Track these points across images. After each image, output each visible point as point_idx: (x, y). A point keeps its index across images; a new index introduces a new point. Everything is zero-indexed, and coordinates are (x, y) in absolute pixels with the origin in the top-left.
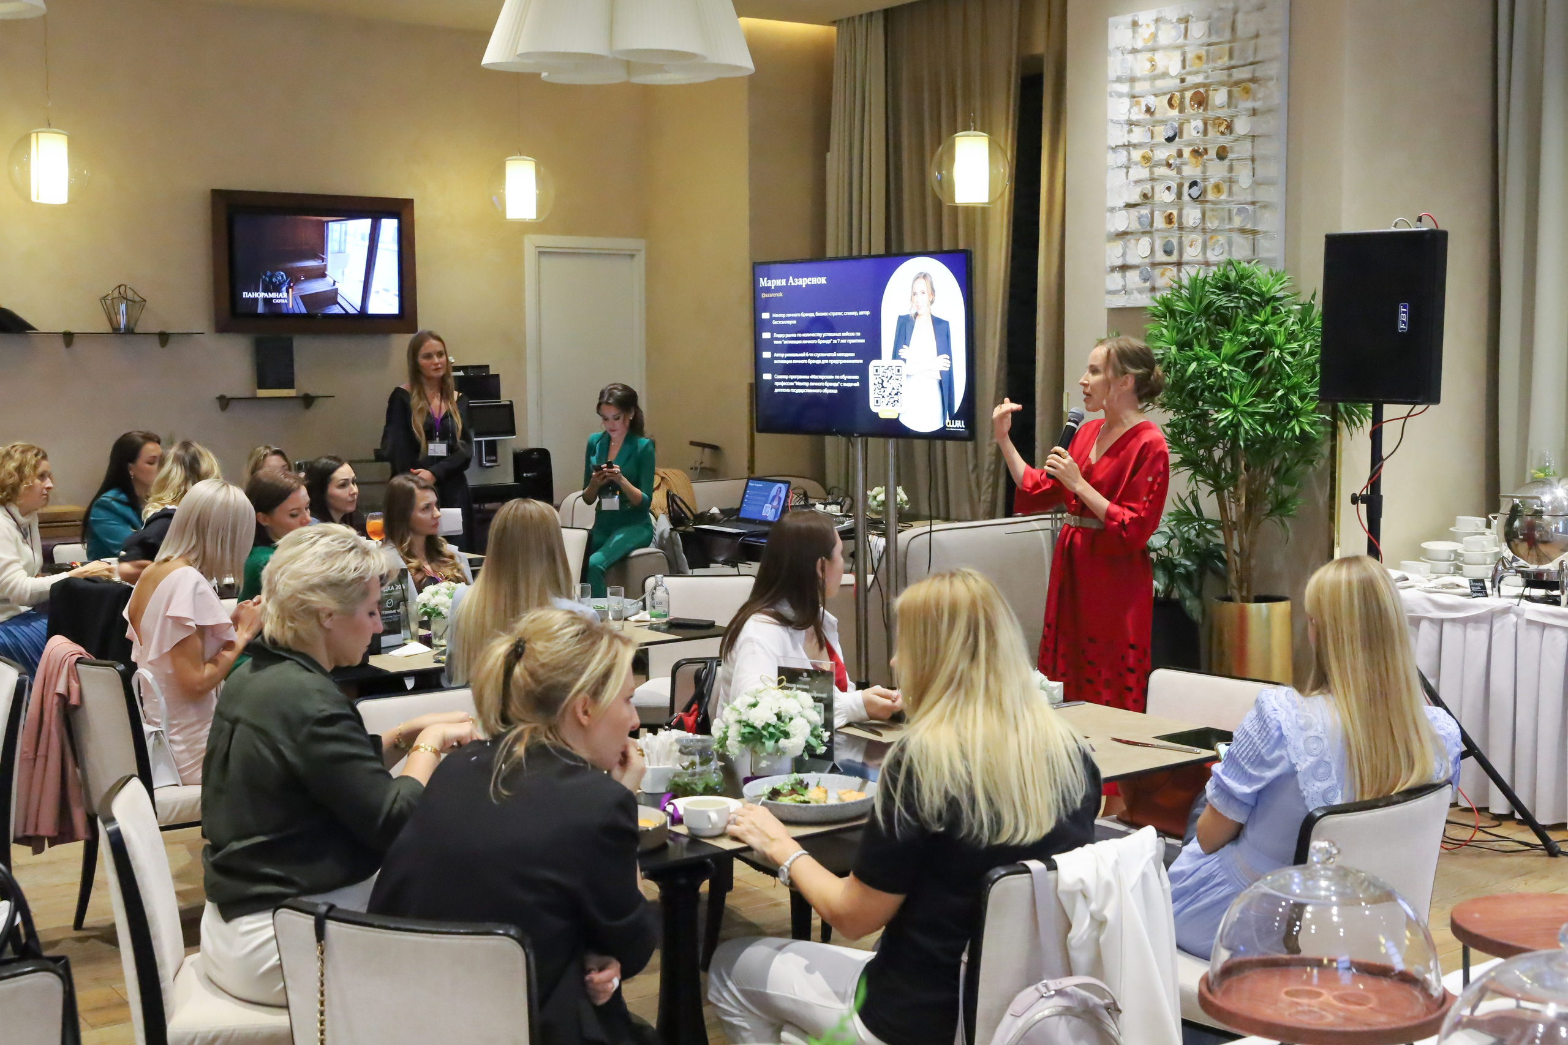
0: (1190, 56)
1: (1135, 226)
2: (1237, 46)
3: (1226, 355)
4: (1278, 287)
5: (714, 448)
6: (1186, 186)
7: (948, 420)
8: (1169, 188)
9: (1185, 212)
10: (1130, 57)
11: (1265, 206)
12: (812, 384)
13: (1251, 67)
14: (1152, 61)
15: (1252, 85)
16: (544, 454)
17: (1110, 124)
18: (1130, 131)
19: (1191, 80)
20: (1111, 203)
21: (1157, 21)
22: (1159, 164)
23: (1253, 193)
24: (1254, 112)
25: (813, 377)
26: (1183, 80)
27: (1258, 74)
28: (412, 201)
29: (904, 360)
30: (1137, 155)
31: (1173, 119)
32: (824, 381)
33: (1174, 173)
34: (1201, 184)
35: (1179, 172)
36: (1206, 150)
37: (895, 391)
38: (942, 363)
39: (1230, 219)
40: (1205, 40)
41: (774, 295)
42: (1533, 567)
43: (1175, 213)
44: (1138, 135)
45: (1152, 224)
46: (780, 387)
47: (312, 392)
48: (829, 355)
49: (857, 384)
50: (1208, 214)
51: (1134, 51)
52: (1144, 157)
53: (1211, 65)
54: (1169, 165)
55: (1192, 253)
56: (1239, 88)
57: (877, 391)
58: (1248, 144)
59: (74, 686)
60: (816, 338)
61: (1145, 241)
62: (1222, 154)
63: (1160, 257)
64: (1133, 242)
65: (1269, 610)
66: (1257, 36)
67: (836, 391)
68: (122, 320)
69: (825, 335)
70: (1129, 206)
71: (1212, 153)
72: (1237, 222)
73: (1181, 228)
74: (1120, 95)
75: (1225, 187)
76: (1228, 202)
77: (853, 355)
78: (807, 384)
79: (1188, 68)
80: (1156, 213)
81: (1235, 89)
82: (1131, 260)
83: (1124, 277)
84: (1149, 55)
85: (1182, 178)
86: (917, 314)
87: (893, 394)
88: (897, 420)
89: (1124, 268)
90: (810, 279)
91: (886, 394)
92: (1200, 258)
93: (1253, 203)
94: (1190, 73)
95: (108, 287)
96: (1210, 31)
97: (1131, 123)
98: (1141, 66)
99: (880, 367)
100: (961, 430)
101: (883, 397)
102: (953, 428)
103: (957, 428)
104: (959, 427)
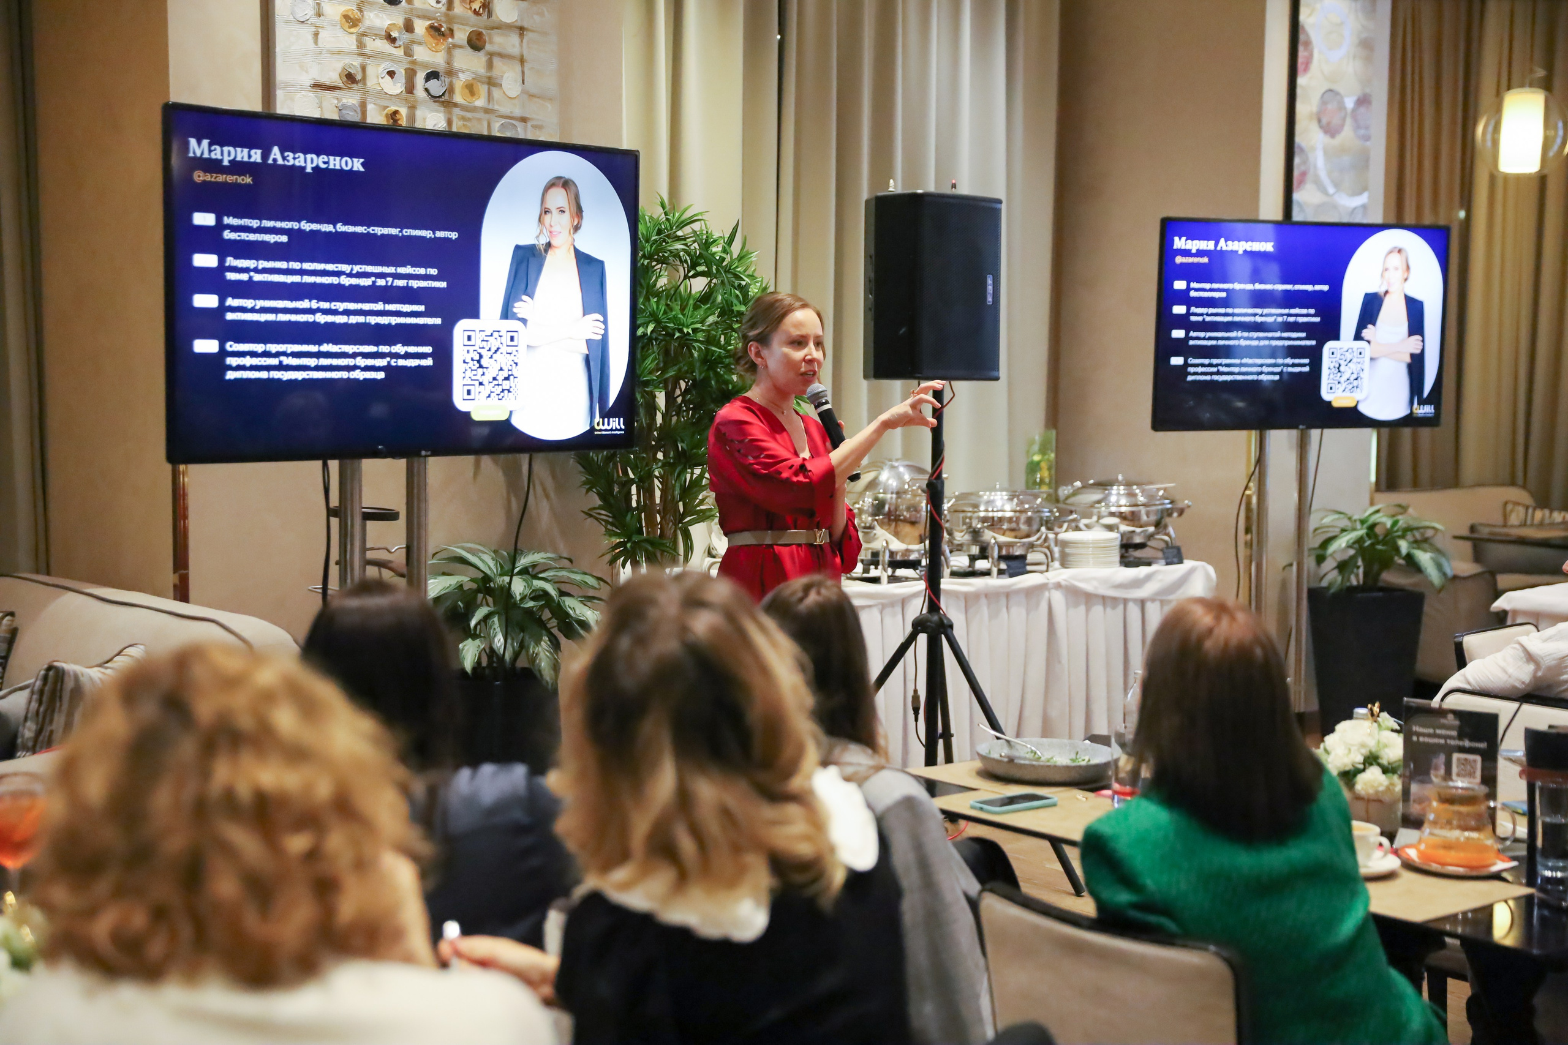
6: (420, 77)
7: (597, 419)
8: (391, 74)
9: (418, 114)
11: (539, 126)
12: (324, 362)
22: (374, 33)
29: (524, 321)
30: (333, 10)
32: (354, 355)
33: (400, 52)
34: (444, 78)
35: (408, 53)
36: (451, 31)
37: (504, 374)
41: (230, 179)
43: (404, 111)
46: (240, 368)
48: (367, 306)
49: (429, 362)
52: (347, 17)
54: (392, 40)
57: (469, 374)
58: (515, 38)
60: (338, 274)
62: (477, 42)
67: (381, 375)
69: (357, 268)
71: (460, 39)
75: (482, 91)
76: (484, 111)
77: (421, 308)
78: (312, 362)
80: (368, 107)
85: (414, 62)
87: (500, 378)
88: (507, 422)
90: (323, 158)
99: (477, 332)
100: (619, 433)
101: (481, 384)
102: (606, 430)
103: (611, 430)
104: (614, 428)
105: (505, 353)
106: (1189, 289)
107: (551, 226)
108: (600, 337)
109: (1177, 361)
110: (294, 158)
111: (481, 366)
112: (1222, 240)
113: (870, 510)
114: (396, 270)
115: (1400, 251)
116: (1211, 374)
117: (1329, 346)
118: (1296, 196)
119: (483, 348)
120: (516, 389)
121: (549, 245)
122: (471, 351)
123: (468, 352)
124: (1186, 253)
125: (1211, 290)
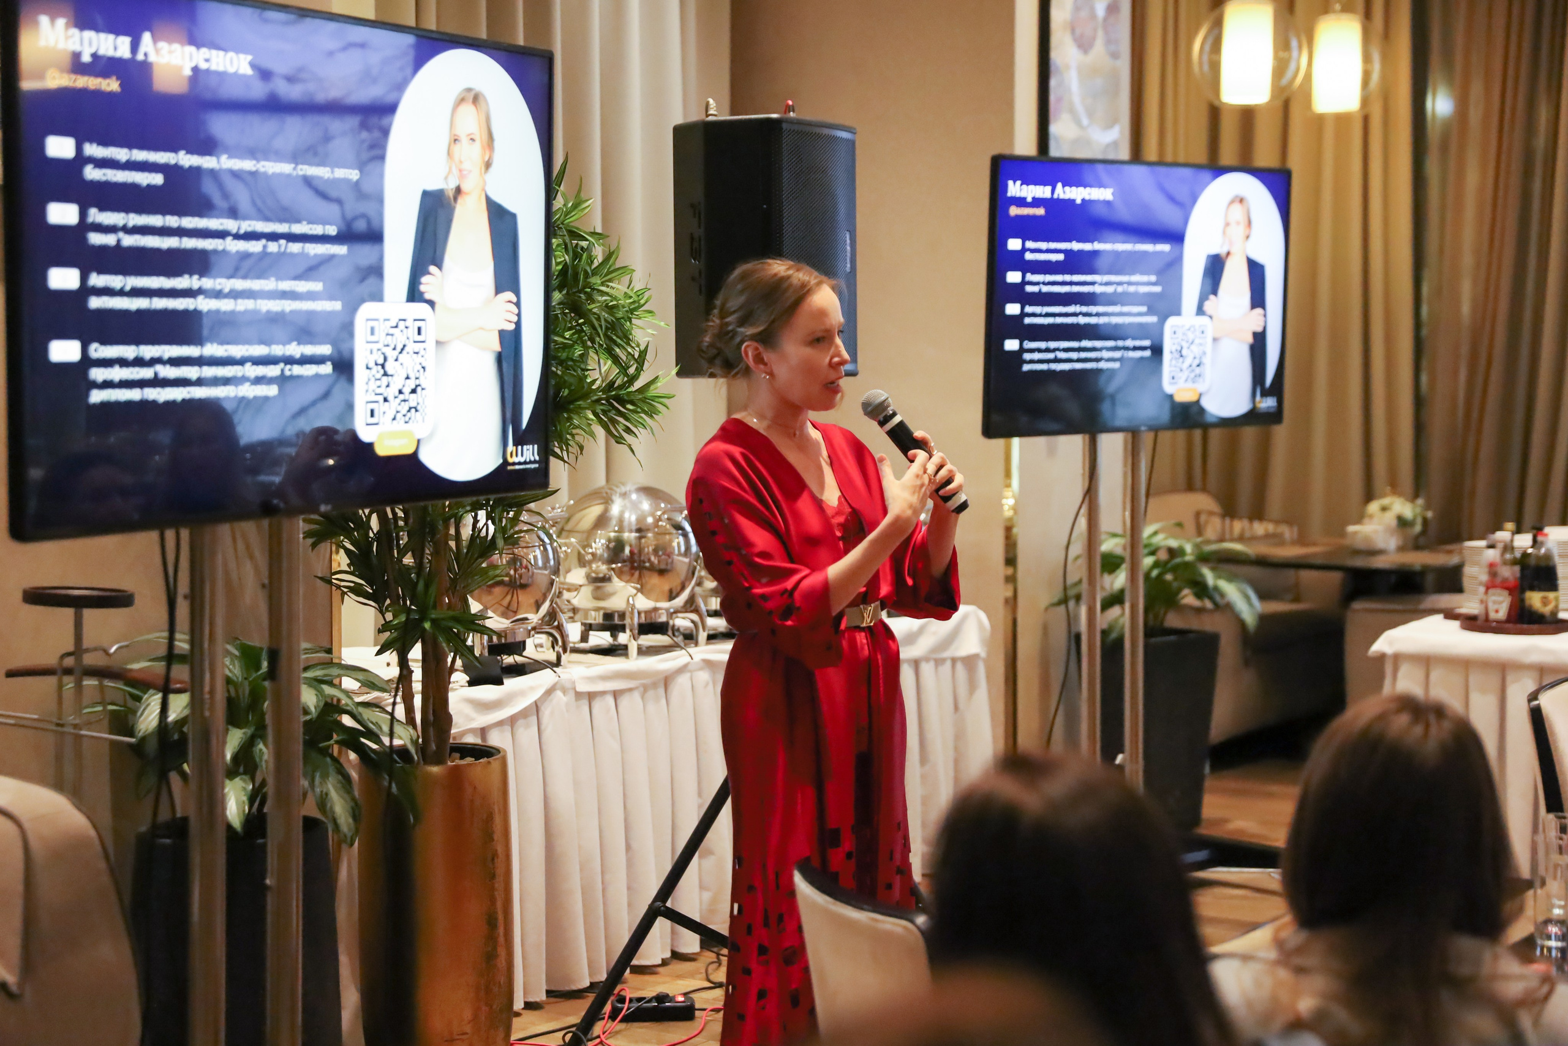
7: (511, 447)
12: (207, 371)
29: (431, 303)
32: (243, 361)
37: (411, 384)
41: (92, 83)
48: (256, 285)
49: (327, 369)
57: (373, 385)
60: (223, 234)
67: (273, 391)
69: (245, 226)
77: (319, 287)
78: (194, 372)
86: (458, 191)
87: (407, 390)
88: (414, 457)
90: (204, 53)
91: (391, 393)
99: (382, 320)
100: (533, 466)
101: (386, 400)
102: (520, 463)
103: (525, 463)
104: (528, 460)
105: (412, 353)
106: (1024, 250)
107: (461, 162)
108: (512, 327)
109: (1012, 345)
110: (170, 52)
111: (385, 374)
112: (1059, 185)
113: (606, 555)
114: (290, 228)
115: (1241, 200)
116: (1048, 361)
117: (1171, 322)
118: (1054, 129)
119: (388, 346)
120: (423, 407)
122: (375, 351)
123: (371, 352)
124: (1021, 202)
125: (1048, 251)
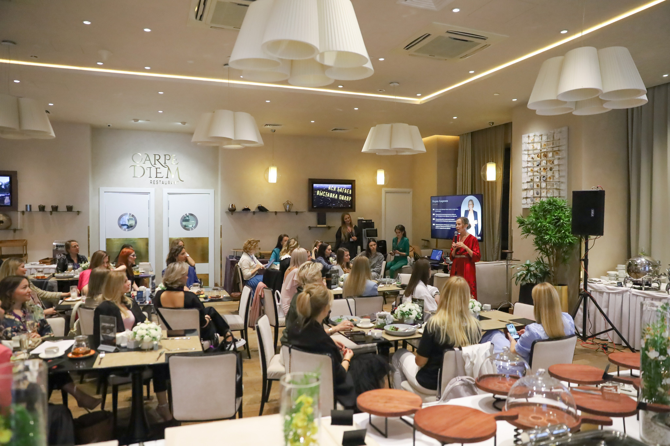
0: (543, 144)
1: (529, 187)
2: (554, 142)
3: (548, 221)
4: (563, 204)
5: (428, 241)
6: (542, 177)
7: (477, 236)
8: (538, 178)
9: (542, 184)
10: (527, 145)
11: (562, 183)
13: (558, 147)
14: (533, 146)
15: (558, 152)
16: (385, 242)
17: (523, 162)
18: (528, 163)
19: (543, 150)
20: (523, 181)
21: (534, 136)
22: (535, 172)
23: (559, 179)
24: (559, 159)
25: (445, 225)
26: (541, 151)
27: (560, 149)
28: (355, 181)
30: (529, 169)
31: (538, 160)
32: (447, 226)
33: (539, 174)
34: (546, 177)
36: (547, 168)
38: (475, 222)
39: (553, 186)
40: (546, 140)
41: (436, 204)
42: (635, 279)
43: (539, 184)
44: (530, 164)
45: (533, 187)
46: (437, 227)
47: (330, 226)
48: (448, 219)
50: (548, 184)
51: (529, 143)
52: (531, 170)
53: (548, 147)
54: (538, 172)
55: (544, 194)
56: (555, 152)
58: (558, 167)
59: (263, 293)
60: (445, 215)
61: (532, 191)
62: (551, 169)
63: (536, 195)
64: (529, 191)
65: (561, 288)
66: (559, 139)
67: (450, 229)
68: (288, 209)
70: (528, 182)
71: (548, 169)
72: (555, 187)
73: (541, 188)
74: (525, 154)
75: (552, 178)
76: (553, 181)
78: (443, 227)
79: (542, 148)
80: (535, 184)
81: (554, 153)
82: (528, 196)
83: (526, 200)
84: (532, 144)
85: (541, 175)
89: (527, 198)
90: (444, 201)
92: (546, 196)
93: (559, 182)
94: (542, 149)
95: (285, 201)
96: (548, 138)
97: (528, 161)
98: (530, 147)
103: (479, 239)
108: (477, 224)
114: (451, 215)
121: (469, 210)
